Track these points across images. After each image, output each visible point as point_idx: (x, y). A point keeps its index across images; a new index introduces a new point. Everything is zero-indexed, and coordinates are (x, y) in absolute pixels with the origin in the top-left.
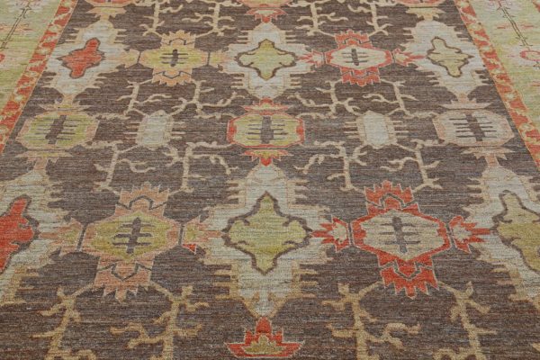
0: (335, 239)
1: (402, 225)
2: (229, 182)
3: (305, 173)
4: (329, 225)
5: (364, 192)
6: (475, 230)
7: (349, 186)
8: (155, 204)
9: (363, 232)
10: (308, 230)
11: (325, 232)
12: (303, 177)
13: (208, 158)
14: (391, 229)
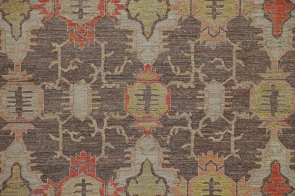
0: (114, 3)
1: (79, 13)
2: (168, 50)
3: (126, 58)
4: (116, 14)
5: (95, 40)
6: (41, 8)
7: (102, 45)
8: (207, 31)
9: (99, 9)
10: (127, 10)
11: (119, 8)
12: (128, 54)
13: (181, 71)
14: (85, 10)
